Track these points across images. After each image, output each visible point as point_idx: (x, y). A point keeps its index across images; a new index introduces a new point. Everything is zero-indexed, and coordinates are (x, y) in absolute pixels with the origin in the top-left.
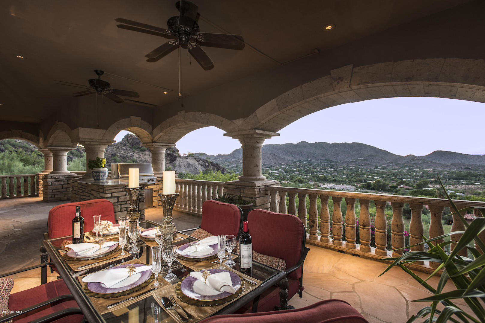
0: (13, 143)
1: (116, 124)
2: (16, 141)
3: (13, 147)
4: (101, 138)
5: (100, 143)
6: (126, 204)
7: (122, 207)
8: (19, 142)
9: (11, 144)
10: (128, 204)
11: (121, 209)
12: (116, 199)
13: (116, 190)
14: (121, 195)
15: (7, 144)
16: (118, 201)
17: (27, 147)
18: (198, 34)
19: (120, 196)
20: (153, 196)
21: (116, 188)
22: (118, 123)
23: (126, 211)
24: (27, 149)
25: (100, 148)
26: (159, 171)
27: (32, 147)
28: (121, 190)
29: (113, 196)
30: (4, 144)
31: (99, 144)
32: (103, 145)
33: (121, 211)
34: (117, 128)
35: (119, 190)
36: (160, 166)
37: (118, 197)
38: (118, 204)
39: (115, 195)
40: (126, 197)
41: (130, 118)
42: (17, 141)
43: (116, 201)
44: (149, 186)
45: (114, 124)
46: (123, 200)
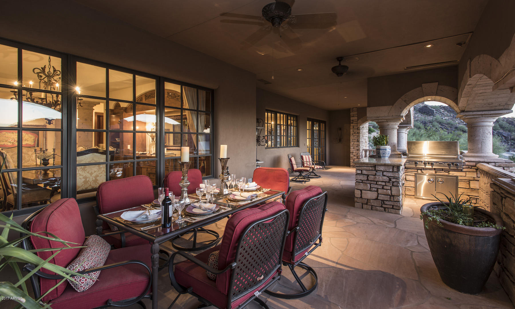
0: (440, 120)
1: (403, 97)
2: (442, 119)
3: (440, 124)
4: (387, 115)
5: (387, 120)
6: (376, 184)
7: (371, 186)
8: (445, 119)
9: (438, 122)
10: (378, 185)
11: (370, 189)
12: (366, 176)
13: (365, 168)
14: (371, 174)
15: (435, 122)
16: (368, 180)
17: (452, 124)
18: (291, 16)
19: (369, 174)
20: (459, 187)
21: (365, 165)
22: (405, 96)
23: (376, 192)
24: (452, 125)
25: (389, 125)
26: (477, 152)
27: (457, 123)
28: (371, 168)
29: (363, 173)
30: (432, 122)
31: (387, 122)
32: (391, 121)
33: (370, 190)
34: (405, 101)
35: (368, 168)
36: (480, 146)
37: (368, 176)
38: (368, 182)
39: (365, 172)
40: (376, 177)
41: (421, 86)
42: (444, 118)
43: (366, 179)
44: (450, 172)
45: (401, 98)
46: (373, 180)
